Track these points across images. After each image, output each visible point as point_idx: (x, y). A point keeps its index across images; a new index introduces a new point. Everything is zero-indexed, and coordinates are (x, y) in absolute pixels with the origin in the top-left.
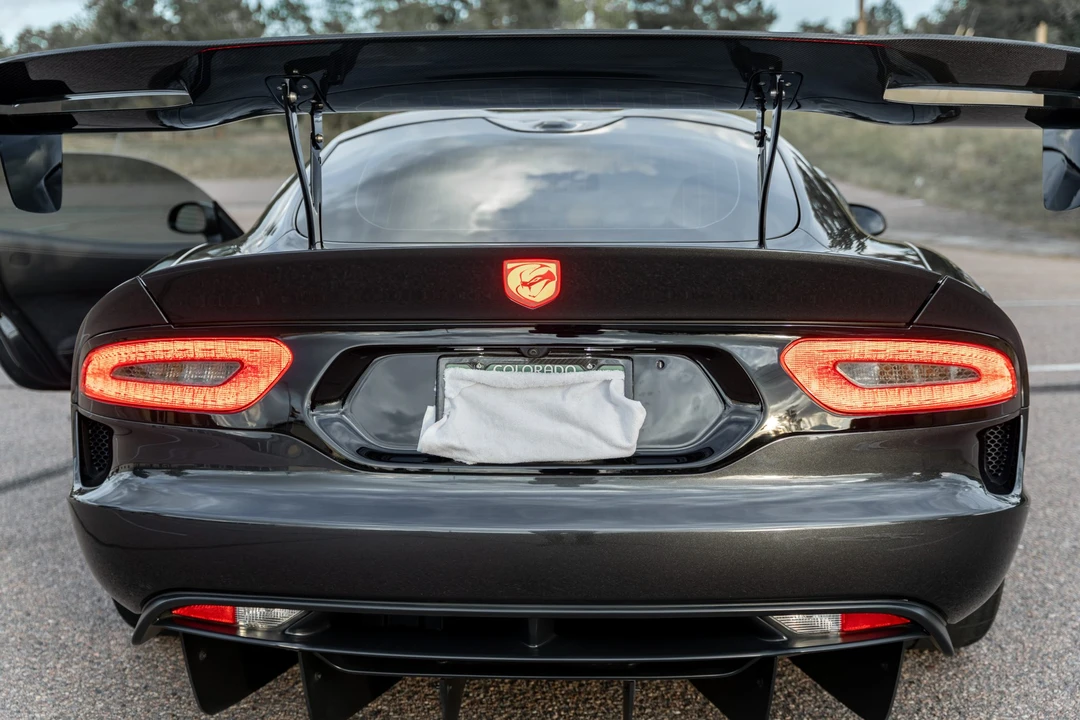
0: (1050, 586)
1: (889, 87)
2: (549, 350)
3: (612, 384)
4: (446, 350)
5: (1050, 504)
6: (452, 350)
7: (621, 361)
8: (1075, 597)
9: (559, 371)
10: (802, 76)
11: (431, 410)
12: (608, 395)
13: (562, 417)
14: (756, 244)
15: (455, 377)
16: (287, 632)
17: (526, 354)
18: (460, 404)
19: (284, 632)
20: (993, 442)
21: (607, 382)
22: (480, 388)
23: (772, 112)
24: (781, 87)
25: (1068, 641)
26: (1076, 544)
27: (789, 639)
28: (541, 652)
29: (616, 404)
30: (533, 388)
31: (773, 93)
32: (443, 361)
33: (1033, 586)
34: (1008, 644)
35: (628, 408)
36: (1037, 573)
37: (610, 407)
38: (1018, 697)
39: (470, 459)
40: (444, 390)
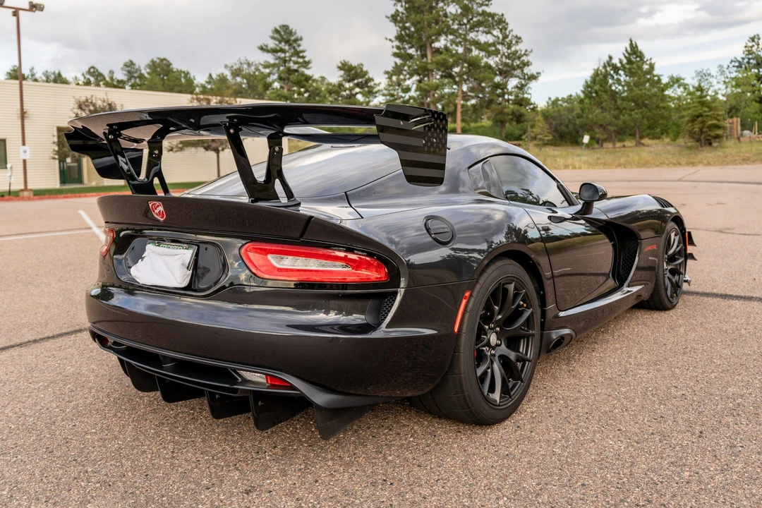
7: (194, 246)
17: (166, 241)
27: (242, 381)
32: (148, 241)
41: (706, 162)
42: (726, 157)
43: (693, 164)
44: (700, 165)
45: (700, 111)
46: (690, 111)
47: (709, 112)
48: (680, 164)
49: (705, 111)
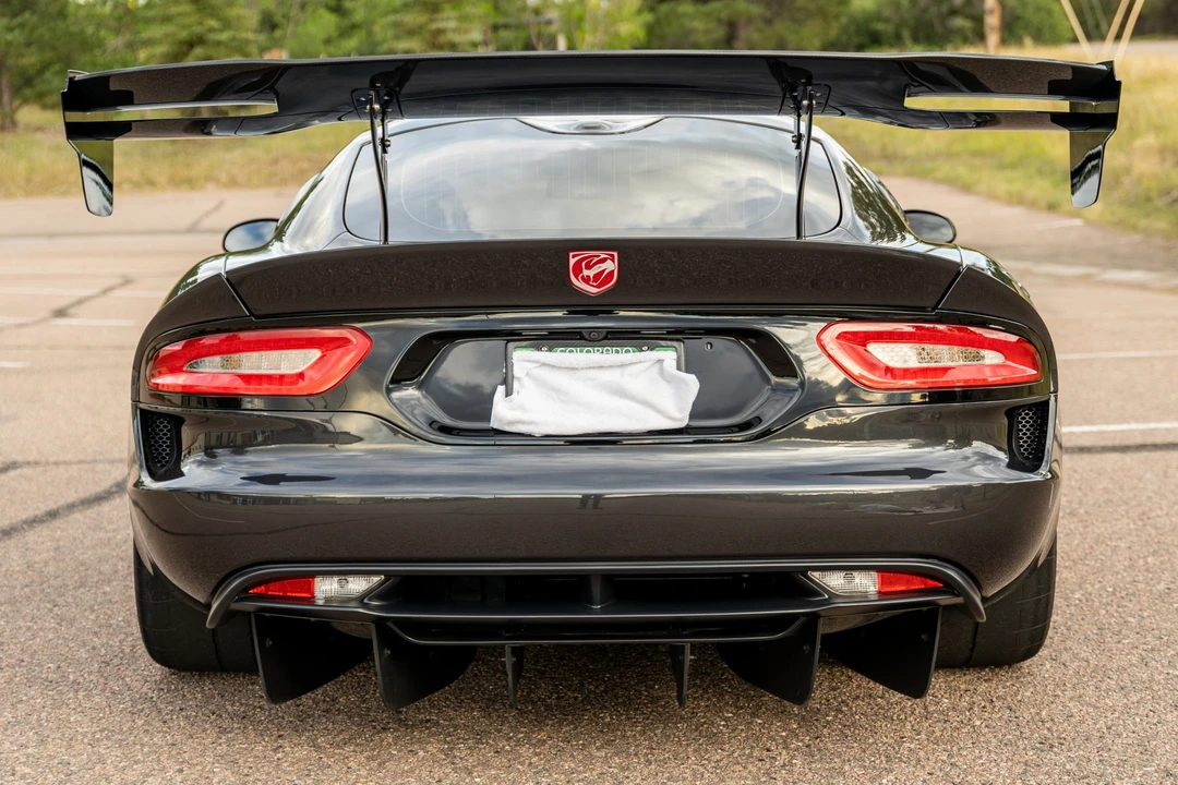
0: (1131, 620)
1: (909, 96)
2: (608, 333)
3: (665, 363)
4: (512, 335)
5: (1155, 553)
6: (520, 334)
7: (674, 344)
8: (1155, 627)
9: (617, 352)
10: (830, 88)
11: (501, 389)
12: (662, 372)
13: (622, 393)
14: (795, 235)
15: (524, 359)
16: (366, 601)
17: (587, 337)
18: (526, 381)
19: (361, 599)
20: (1024, 426)
21: (660, 361)
22: (544, 368)
23: (805, 117)
24: (811, 98)
25: (1134, 660)
26: (1172, 586)
27: (830, 598)
28: (603, 611)
29: (669, 380)
30: (593, 368)
31: (805, 102)
32: (511, 345)
33: (1113, 620)
34: (1072, 661)
35: (683, 381)
36: (1120, 610)
37: (663, 385)
38: (1071, 699)
39: (538, 431)
40: (512, 370)
41: (224, 178)
42: (275, 162)
43: (191, 183)
44: (210, 187)
45: (197, 29)
46: (169, 28)
47: (222, 30)
48: (151, 183)
49: (212, 30)
